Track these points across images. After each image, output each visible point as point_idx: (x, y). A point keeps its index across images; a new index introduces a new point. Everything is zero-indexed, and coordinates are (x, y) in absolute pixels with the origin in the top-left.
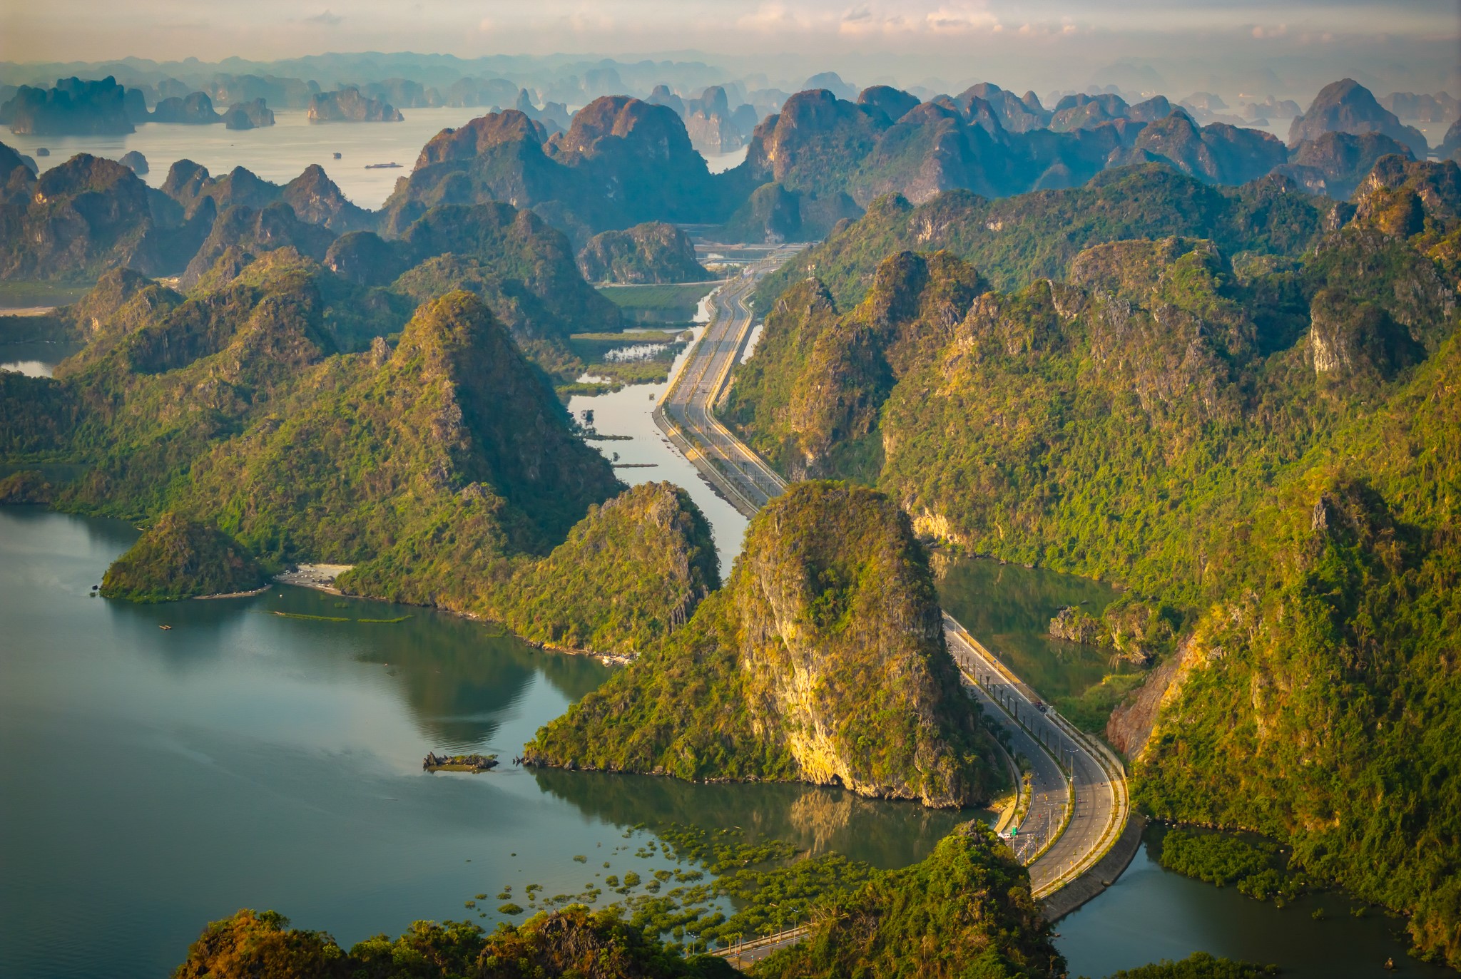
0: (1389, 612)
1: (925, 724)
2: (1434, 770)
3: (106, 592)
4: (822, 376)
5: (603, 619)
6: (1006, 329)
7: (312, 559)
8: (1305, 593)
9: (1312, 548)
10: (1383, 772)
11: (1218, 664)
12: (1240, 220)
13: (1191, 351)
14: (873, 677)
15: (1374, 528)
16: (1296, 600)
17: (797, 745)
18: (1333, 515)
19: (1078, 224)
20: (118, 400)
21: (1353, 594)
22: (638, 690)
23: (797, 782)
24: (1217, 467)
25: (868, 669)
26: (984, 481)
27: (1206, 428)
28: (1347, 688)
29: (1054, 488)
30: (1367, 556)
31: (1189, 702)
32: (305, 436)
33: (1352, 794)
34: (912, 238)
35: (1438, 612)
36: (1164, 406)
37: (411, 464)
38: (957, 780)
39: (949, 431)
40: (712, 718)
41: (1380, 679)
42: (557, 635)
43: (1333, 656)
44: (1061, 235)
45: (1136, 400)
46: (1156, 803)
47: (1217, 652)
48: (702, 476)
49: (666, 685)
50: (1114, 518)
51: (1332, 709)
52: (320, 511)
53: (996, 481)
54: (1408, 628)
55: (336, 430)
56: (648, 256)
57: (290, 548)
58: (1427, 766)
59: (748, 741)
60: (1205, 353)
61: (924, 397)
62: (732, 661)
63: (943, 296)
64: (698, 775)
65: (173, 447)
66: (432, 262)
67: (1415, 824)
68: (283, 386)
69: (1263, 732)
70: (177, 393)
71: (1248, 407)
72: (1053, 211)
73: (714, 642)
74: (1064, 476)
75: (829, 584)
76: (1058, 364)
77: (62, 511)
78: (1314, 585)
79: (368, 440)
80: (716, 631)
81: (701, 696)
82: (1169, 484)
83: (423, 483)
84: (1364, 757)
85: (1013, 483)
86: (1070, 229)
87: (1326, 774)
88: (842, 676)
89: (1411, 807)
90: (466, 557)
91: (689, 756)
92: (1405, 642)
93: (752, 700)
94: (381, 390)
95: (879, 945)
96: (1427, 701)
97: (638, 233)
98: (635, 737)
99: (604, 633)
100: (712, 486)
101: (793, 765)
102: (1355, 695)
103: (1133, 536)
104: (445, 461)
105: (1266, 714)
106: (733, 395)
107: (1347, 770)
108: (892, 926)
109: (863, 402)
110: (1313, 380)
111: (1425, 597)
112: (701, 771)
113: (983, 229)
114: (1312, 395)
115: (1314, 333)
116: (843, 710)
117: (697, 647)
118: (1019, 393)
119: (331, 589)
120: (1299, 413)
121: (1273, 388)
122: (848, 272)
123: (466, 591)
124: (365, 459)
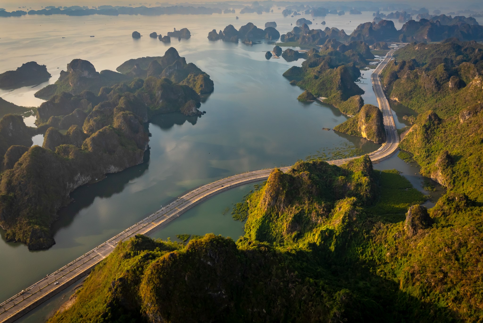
0: (433, 130)
1: (376, 134)
2: (432, 151)
3: (298, 99)
4: (388, 77)
5: (349, 111)
6: (411, 75)
7: (321, 96)
8: (423, 127)
9: (426, 121)
10: (425, 150)
11: (413, 131)
12: (462, 50)
13: (433, 82)
14: (371, 128)
15: (435, 119)
16: (422, 127)
17: (362, 133)
18: (430, 117)
19: (438, 49)
20: (307, 70)
21: (430, 127)
22: (346, 124)
23: (362, 137)
24: (433, 97)
25: (371, 127)
26: (403, 95)
27: (433, 92)
28: (424, 139)
29: (412, 97)
30: (433, 123)
31: (408, 136)
32: (323, 81)
33: (421, 152)
34: (415, 49)
35: (439, 131)
36: (428, 89)
37: (334, 86)
38: (378, 141)
39: (401, 87)
40: (354, 128)
41: (429, 139)
42: (344, 112)
43: (424, 135)
44: (435, 51)
45: (425, 87)
46: (401, 147)
47: (413, 130)
48: (373, 87)
49: (349, 124)
50: (418, 102)
51: (422, 141)
52: (323, 91)
53: (405, 95)
54: (435, 133)
55: (327, 81)
56: (382, 46)
57: (319, 95)
58: (431, 150)
59: (357, 131)
60: (434, 83)
61: (399, 82)
62: (357, 122)
63: (407, 67)
64: (351, 135)
65: (310, 79)
66: (349, 51)
67: (427, 157)
68: (324, 72)
69: (415, 142)
70: (313, 71)
71: (439, 90)
72: (435, 47)
73: (356, 120)
74: (413, 96)
75: (368, 116)
76: (417, 81)
77: (297, 85)
78: (425, 126)
79: (330, 83)
80: (356, 118)
81: (353, 126)
82: (426, 99)
83: (335, 89)
84: (424, 148)
85: (407, 96)
86: (436, 50)
87: (419, 149)
88: (368, 127)
89: (427, 155)
90: (337, 100)
91: (350, 132)
92: (434, 134)
93: (358, 127)
94: (332, 77)
95: (353, 166)
96: (434, 142)
97: (381, 43)
98: (345, 129)
99: (349, 112)
100: (373, 88)
101: (362, 135)
102: (425, 140)
103: (419, 105)
104: (338, 86)
105: (416, 140)
106: (381, 73)
107: (421, 149)
108: (354, 165)
109: (393, 80)
110: (449, 87)
111: (439, 129)
112: (351, 134)
113: (425, 49)
114: (448, 90)
115: (450, 82)
116: (367, 131)
117: (354, 120)
118: (410, 84)
119: (322, 101)
120: (445, 92)
121: (443, 88)
122: (405, 53)
123: (336, 104)
124: (329, 85)
